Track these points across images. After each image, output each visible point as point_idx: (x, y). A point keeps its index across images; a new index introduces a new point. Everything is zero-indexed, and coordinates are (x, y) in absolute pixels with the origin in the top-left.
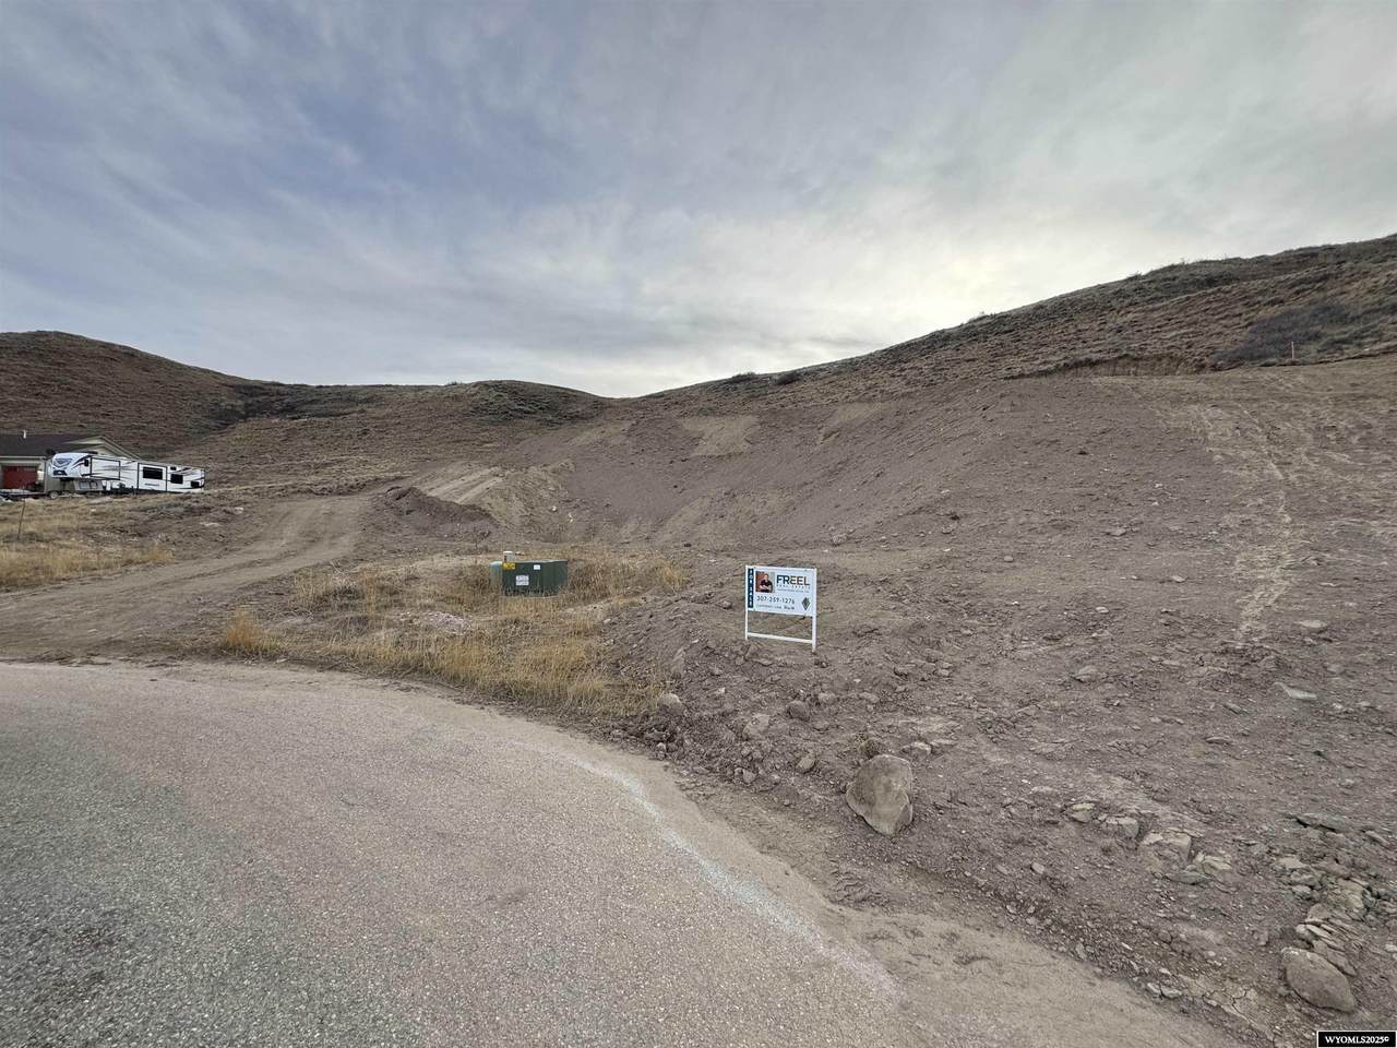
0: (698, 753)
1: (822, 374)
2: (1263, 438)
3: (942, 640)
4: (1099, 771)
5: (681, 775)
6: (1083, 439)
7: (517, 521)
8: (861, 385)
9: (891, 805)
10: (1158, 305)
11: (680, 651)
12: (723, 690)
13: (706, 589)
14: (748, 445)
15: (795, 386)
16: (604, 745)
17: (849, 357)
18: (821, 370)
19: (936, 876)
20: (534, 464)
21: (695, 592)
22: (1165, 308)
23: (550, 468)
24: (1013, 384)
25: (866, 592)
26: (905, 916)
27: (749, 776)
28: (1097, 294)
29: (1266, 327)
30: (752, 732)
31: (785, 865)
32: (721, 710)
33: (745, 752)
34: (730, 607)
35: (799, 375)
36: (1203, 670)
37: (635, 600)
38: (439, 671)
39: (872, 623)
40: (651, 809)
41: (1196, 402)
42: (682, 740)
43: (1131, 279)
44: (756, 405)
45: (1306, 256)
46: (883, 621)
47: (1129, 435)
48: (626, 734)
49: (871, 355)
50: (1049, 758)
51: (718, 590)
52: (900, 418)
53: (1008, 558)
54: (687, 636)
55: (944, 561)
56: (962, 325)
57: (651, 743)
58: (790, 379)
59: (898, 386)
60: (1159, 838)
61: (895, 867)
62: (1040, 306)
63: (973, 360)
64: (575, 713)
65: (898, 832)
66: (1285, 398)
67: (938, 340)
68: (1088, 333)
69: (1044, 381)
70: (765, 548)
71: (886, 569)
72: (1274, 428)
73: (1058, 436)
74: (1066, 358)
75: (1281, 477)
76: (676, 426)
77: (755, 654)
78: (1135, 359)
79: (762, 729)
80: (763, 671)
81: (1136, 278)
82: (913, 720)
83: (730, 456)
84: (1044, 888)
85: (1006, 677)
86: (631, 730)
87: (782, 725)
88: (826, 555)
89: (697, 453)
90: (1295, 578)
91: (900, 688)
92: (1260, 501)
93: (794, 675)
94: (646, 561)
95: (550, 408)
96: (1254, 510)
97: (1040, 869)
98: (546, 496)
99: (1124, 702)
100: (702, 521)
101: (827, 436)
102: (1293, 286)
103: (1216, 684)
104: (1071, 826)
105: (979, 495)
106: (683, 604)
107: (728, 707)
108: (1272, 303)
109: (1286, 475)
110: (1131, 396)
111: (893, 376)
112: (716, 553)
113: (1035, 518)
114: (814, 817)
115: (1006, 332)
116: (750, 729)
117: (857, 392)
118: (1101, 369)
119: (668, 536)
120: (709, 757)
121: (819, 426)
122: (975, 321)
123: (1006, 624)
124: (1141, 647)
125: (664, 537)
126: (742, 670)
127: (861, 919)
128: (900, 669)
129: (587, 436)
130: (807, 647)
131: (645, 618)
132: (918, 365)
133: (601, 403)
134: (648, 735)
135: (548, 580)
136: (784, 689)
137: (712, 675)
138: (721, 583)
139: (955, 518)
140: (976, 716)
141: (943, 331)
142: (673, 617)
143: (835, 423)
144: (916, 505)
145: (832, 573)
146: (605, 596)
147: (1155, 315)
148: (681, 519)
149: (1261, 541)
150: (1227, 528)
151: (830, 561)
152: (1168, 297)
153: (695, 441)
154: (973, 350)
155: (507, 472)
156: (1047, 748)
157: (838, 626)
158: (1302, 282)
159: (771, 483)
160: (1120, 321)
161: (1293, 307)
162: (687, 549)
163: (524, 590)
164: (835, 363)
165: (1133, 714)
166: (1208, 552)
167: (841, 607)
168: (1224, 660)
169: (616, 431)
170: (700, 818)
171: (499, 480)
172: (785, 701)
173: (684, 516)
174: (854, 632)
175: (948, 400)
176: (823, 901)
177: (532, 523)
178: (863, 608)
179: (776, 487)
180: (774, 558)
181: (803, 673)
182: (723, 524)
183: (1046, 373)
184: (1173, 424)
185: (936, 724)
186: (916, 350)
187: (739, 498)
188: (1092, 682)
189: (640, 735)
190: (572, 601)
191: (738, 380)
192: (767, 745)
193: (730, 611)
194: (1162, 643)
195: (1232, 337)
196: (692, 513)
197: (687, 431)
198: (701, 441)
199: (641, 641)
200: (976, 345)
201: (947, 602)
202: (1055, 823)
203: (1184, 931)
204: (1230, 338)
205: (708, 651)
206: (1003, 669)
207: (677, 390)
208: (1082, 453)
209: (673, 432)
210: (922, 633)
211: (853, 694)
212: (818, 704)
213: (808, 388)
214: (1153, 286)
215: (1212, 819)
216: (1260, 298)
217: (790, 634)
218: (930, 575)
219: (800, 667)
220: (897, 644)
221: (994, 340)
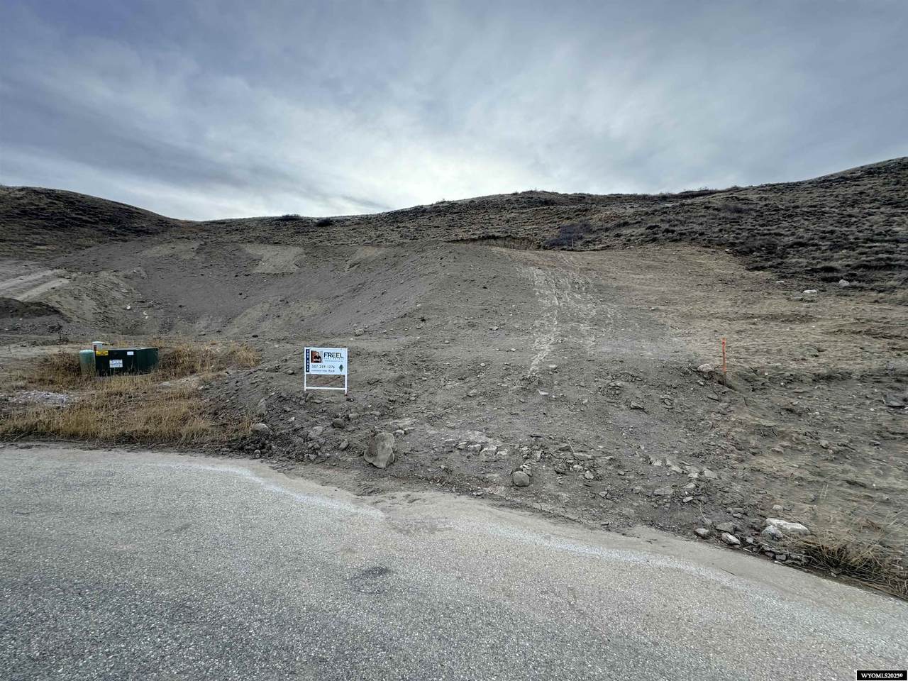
0: (282, 451)
1: (348, 223)
2: (554, 286)
3: (413, 383)
4: (471, 430)
5: (273, 463)
6: (486, 281)
7: (89, 316)
8: (373, 234)
9: (384, 454)
10: (525, 211)
11: (261, 400)
12: (293, 418)
13: (275, 363)
14: (297, 268)
15: (330, 229)
16: (217, 457)
17: (366, 214)
18: (347, 220)
19: (403, 478)
20: (104, 269)
21: (267, 366)
22: (527, 213)
23: (120, 274)
24: (456, 246)
25: (375, 361)
26: (389, 494)
27: (312, 457)
28: (499, 199)
29: (564, 230)
30: (313, 436)
31: (335, 488)
32: (293, 429)
33: (310, 445)
34: (293, 374)
35: (332, 221)
36: (515, 387)
37: (220, 373)
38: (57, 432)
39: (377, 377)
40: (258, 480)
41: (533, 265)
42: (271, 446)
43: (514, 194)
44: (301, 239)
45: (581, 198)
46: (383, 376)
47: (504, 279)
48: (231, 449)
49: (379, 214)
50: (453, 428)
51: (284, 364)
52: (396, 259)
53: (447, 342)
54: (266, 391)
55: (415, 344)
56: (432, 205)
57: (249, 452)
58: (326, 223)
59: (395, 236)
60: (487, 449)
61: (386, 479)
62: (472, 201)
63: (438, 227)
64: (189, 444)
65: (388, 466)
66: (565, 267)
67: (419, 212)
68: (494, 220)
69: (470, 245)
70: (312, 337)
71: (386, 348)
72: (559, 281)
73: (475, 277)
74: (483, 233)
75: (557, 304)
76: (239, 249)
77: (311, 398)
78: (514, 238)
79: (319, 434)
80: (317, 407)
81: (515, 194)
82: (396, 421)
83: (283, 274)
84: (444, 472)
85: (440, 398)
86: (235, 447)
87: (331, 430)
88: (352, 341)
89: (258, 270)
90: (553, 348)
91: (391, 408)
92: (549, 315)
93: (335, 406)
94: (224, 347)
95: (111, 221)
96: (546, 319)
97: (443, 467)
98: (118, 296)
99: (485, 403)
100: (262, 319)
101: (351, 266)
102: (575, 212)
103: (518, 392)
104: (458, 452)
105: (436, 308)
106: (260, 373)
107: (298, 426)
108: (568, 218)
109: (559, 303)
110: (508, 260)
111: (393, 230)
112: (279, 341)
113: (461, 321)
114: (348, 467)
115: (455, 213)
116: (312, 434)
117: (370, 238)
118: (499, 242)
119: (236, 330)
120: (288, 453)
121: (347, 259)
122: (439, 203)
123: (443, 374)
124: (495, 380)
125: (233, 330)
126: (304, 407)
127: (370, 499)
128: (391, 399)
129: (158, 250)
130: (342, 392)
131: (232, 384)
132: (408, 225)
133: (166, 222)
134: (247, 447)
135: (140, 363)
136: (329, 414)
137: (285, 411)
138: (286, 360)
139: (423, 320)
140: (425, 415)
141: (422, 207)
142: (254, 381)
143: (356, 258)
144: (402, 313)
145: (355, 351)
146: (192, 373)
147: (523, 216)
148: (246, 318)
149: (545, 332)
150: (535, 327)
151: (354, 345)
152: (529, 207)
153: (255, 261)
154: (438, 221)
155: (74, 275)
156: (452, 425)
157: (359, 380)
158: (579, 210)
159: (313, 295)
160: (508, 216)
161: (575, 222)
162: (255, 339)
163: (119, 371)
164: (356, 217)
165: (488, 408)
166: (527, 338)
167: (361, 370)
168: (523, 382)
169: (186, 248)
170: (288, 479)
171: (66, 281)
172: (330, 420)
173: (249, 316)
174: (368, 383)
175: (423, 251)
176: (353, 496)
177: (107, 319)
178: (374, 369)
179: (318, 298)
180: (321, 343)
181: (340, 405)
182: (279, 322)
183: (474, 240)
184: (523, 276)
185: (407, 421)
186: (407, 216)
187: (291, 304)
188: (475, 396)
189: (241, 449)
190: (165, 378)
191: (287, 219)
192: (322, 440)
193: (293, 376)
194: (503, 377)
195: (552, 234)
196: (255, 313)
197: (249, 254)
198: (260, 262)
199: (233, 397)
200: (440, 218)
201: (416, 364)
202: (452, 451)
203: (488, 476)
204: (551, 234)
205: (282, 399)
206: (440, 394)
207: (237, 220)
208: (485, 288)
209: (238, 254)
210: (403, 380)
211: (367, 413)
212: (349, 420)
213: (338, 231)
214: (523, 200)
215: (505, 440)
216: (563, 215)
217: (332, 386)
218: (409, 351)
219: (339, 402)
220: (391, 387)
221: (449, 217)
